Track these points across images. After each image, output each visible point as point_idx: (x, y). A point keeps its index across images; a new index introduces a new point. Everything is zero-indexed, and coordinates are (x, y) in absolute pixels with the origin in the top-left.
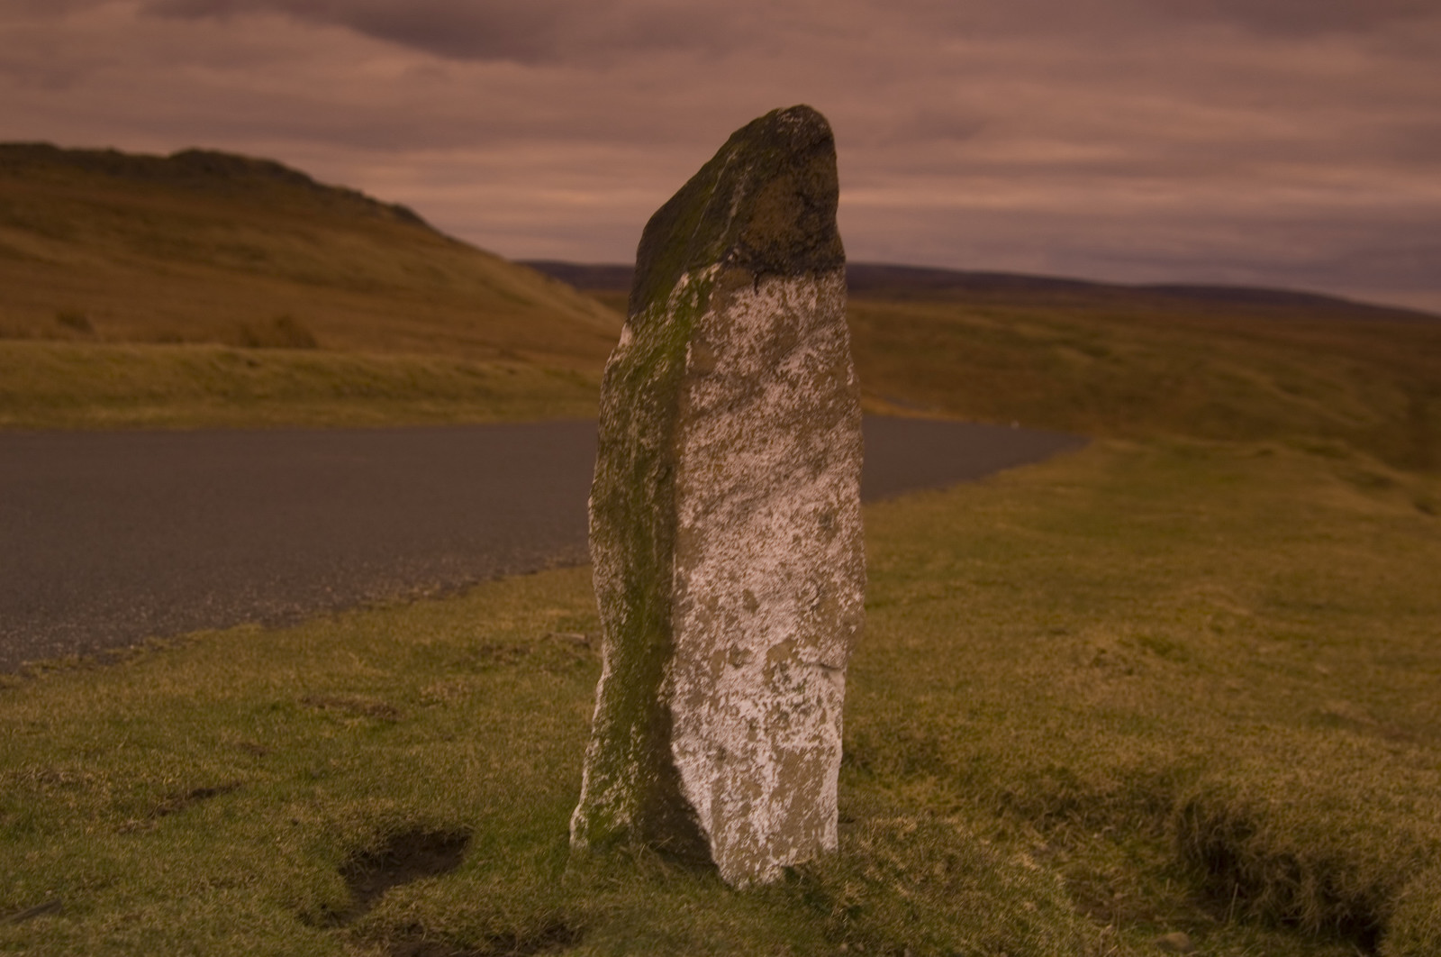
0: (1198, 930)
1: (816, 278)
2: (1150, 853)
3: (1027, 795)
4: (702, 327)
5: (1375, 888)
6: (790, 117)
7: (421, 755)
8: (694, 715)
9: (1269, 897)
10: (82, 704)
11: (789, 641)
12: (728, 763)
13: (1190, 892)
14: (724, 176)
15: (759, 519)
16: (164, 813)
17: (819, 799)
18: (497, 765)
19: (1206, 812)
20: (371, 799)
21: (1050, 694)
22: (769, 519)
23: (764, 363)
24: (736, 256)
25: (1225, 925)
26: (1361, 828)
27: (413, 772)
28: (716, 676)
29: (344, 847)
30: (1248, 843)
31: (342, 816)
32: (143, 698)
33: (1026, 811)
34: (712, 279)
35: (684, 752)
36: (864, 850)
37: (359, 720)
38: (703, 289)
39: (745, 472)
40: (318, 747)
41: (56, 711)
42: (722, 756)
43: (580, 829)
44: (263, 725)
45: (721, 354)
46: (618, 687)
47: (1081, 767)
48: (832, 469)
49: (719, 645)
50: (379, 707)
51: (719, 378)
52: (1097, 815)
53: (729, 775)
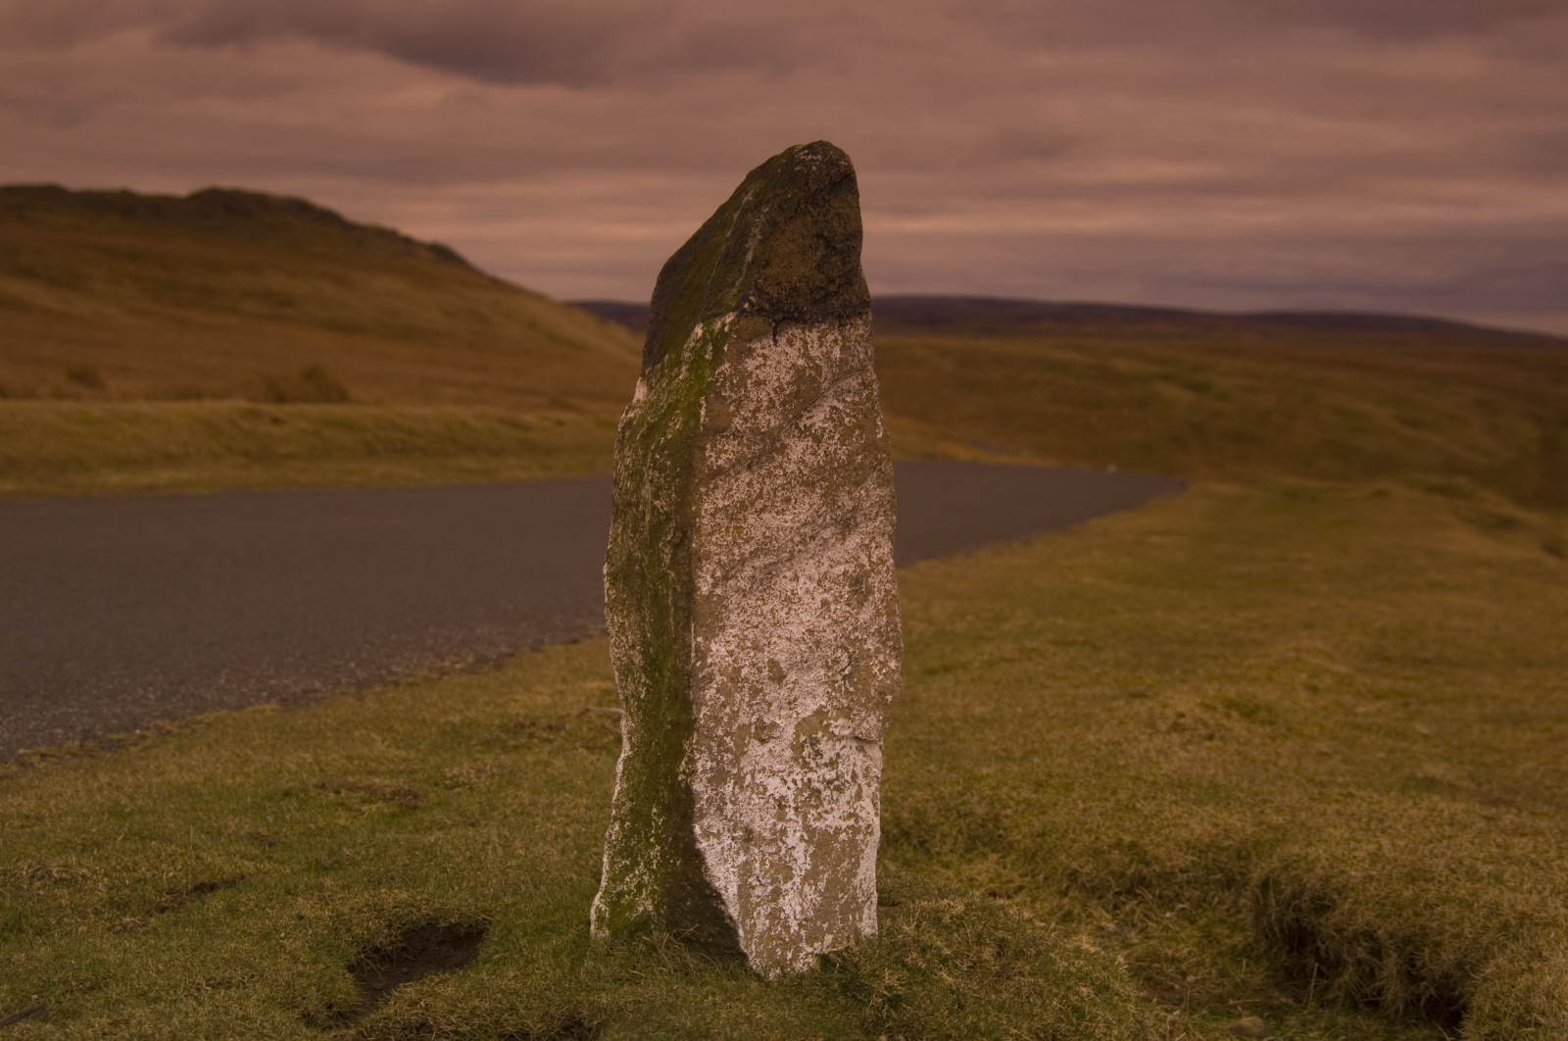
0: (1276, 1014)
1: (840, 325)
2: (1226, 932)
3: (1095, 872)
4: (717, 381)
5: (1460, 965)
6: (807, 155)
7: (440, 843)
8: (717, 795)
9: (1350, 976)
10: (81, 795)
11: (820, 713)
12: (755, 845)
13: (1268, 973)
14: (740, 218)
15: (784, 584)
16: (163, 910)
17: (856, 882)
18: (522, 852)
19: (1283, 887)
20: (383, 890)
21: (1122, 762)
22: (794, 584)
23: (785, 417)
24: (752, 304)
25: (1305, 1009)
26: (1445, 901)
27: (431, 861)
28: (740, 752)
29: (353, 942)
30: (1327, 919)
31: (352, 909)
32: (146, 786)
33: (1093, 890)
34: (726, 329)
35: (707, 834)
36: (906, 934)
37: (377, 805)
38: (718, 340)
39: (767, 534)
40: (332, 835)
41: (52, 802)
42: (749, 837)
43: (600, 919)
44: (274, 813)
45: (739, 407)
46: (638, 766)
47: (1152, 841)
48: (862, 528)
49: (743, 719)
50: (399, 791)
51: (737, 435)
52: (1171, 893)
53: (757, 857)
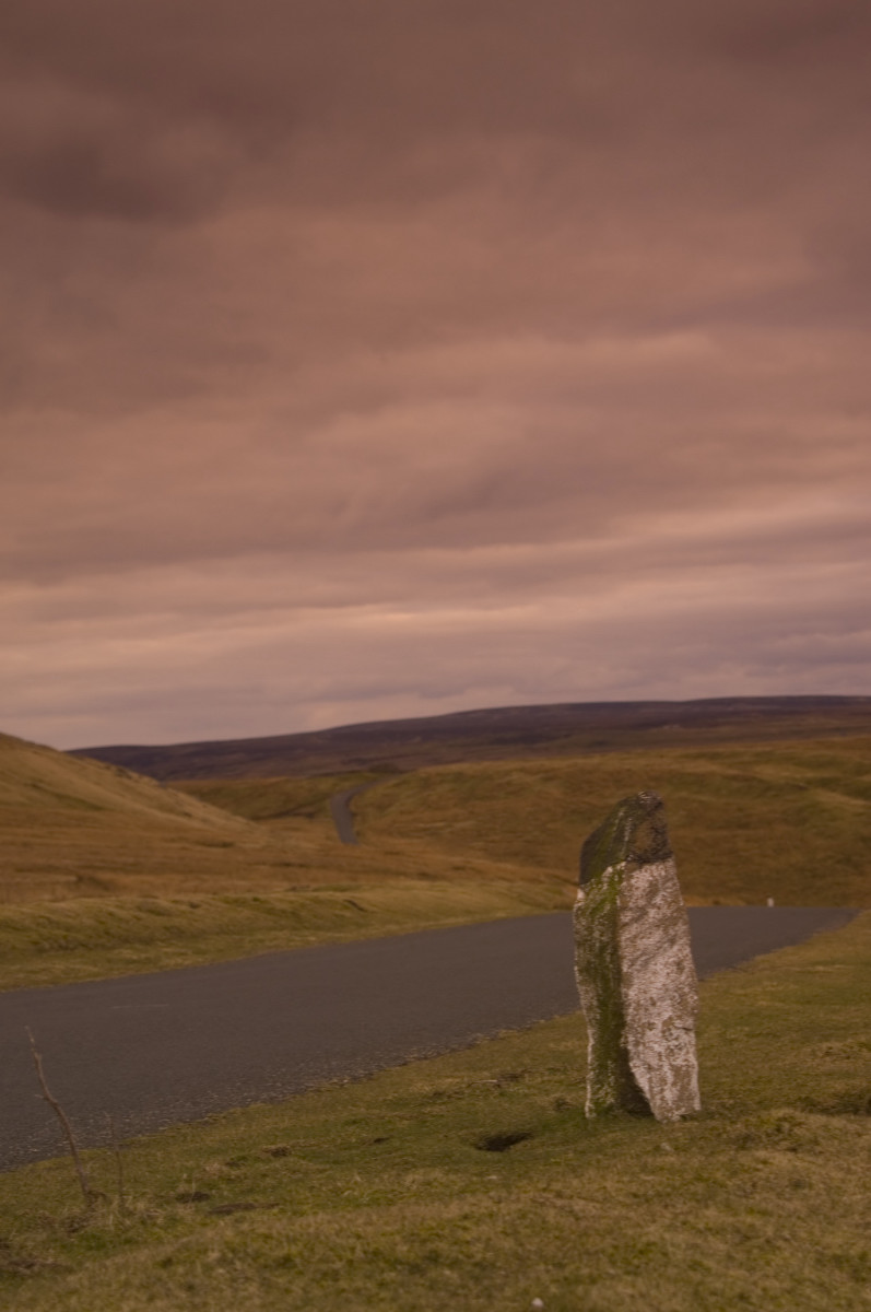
1: (663, 862)
4: (621, 889)
8: (637, 1050)
11: (670, 1018)
12: (652, 1071)
14: (619, 823)
17: (691, 1087)
21: (798, 1070)
22: (656, 966)
23: (647, 901)
24: (630, 858)
28: (643, 1034)
34: (622, 868)
35: (634, 1066)
36: (713, 1109)
38: (620, 873)
39: (645, 947)
42: (650, 1068)
43: (591, 1110)
45: (630, 899)
46: (598, 1046)
48: (678, 942)
51: (631, 909)
53: (654, 1076)
